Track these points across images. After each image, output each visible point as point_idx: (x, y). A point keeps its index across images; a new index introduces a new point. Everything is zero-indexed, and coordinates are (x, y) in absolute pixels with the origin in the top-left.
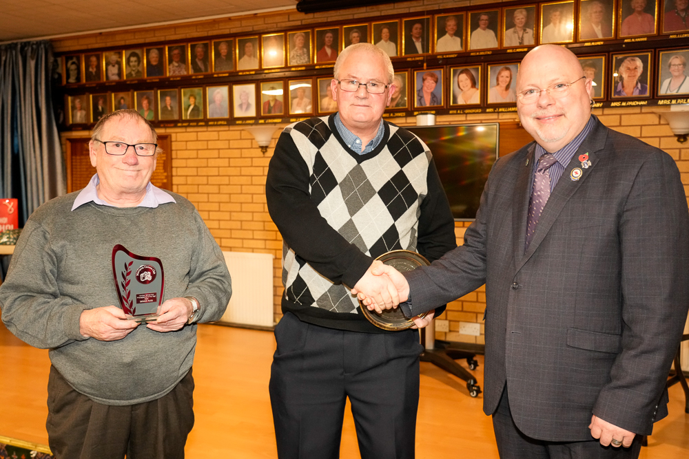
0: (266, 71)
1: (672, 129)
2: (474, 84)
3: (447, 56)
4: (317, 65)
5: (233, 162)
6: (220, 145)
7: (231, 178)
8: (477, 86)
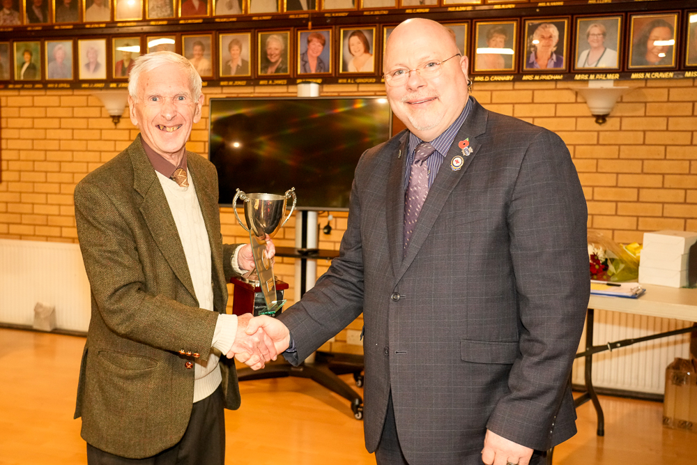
0: (119, 25)
1: (589, 108)
2: (367, 50)
3: (337, 15)
4: (181, 19)
5: (77, 134)
6: (61, 112)
7: (75, 153)
8: (370, 51)
